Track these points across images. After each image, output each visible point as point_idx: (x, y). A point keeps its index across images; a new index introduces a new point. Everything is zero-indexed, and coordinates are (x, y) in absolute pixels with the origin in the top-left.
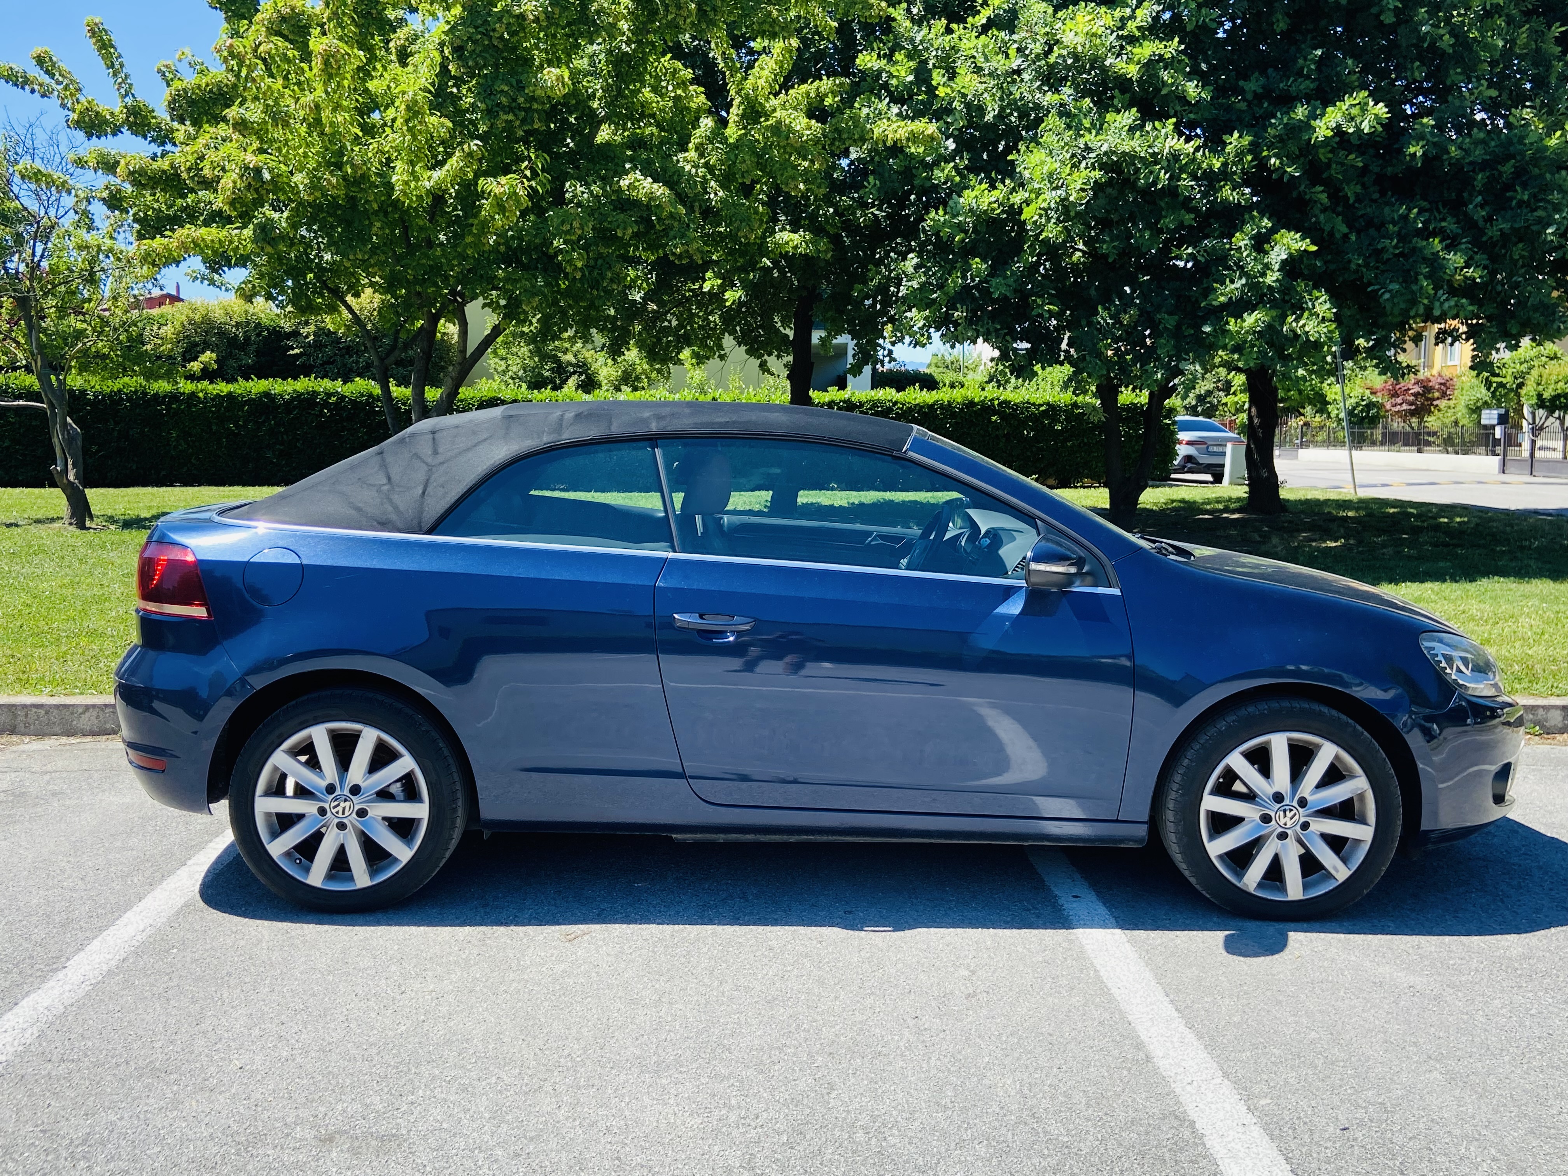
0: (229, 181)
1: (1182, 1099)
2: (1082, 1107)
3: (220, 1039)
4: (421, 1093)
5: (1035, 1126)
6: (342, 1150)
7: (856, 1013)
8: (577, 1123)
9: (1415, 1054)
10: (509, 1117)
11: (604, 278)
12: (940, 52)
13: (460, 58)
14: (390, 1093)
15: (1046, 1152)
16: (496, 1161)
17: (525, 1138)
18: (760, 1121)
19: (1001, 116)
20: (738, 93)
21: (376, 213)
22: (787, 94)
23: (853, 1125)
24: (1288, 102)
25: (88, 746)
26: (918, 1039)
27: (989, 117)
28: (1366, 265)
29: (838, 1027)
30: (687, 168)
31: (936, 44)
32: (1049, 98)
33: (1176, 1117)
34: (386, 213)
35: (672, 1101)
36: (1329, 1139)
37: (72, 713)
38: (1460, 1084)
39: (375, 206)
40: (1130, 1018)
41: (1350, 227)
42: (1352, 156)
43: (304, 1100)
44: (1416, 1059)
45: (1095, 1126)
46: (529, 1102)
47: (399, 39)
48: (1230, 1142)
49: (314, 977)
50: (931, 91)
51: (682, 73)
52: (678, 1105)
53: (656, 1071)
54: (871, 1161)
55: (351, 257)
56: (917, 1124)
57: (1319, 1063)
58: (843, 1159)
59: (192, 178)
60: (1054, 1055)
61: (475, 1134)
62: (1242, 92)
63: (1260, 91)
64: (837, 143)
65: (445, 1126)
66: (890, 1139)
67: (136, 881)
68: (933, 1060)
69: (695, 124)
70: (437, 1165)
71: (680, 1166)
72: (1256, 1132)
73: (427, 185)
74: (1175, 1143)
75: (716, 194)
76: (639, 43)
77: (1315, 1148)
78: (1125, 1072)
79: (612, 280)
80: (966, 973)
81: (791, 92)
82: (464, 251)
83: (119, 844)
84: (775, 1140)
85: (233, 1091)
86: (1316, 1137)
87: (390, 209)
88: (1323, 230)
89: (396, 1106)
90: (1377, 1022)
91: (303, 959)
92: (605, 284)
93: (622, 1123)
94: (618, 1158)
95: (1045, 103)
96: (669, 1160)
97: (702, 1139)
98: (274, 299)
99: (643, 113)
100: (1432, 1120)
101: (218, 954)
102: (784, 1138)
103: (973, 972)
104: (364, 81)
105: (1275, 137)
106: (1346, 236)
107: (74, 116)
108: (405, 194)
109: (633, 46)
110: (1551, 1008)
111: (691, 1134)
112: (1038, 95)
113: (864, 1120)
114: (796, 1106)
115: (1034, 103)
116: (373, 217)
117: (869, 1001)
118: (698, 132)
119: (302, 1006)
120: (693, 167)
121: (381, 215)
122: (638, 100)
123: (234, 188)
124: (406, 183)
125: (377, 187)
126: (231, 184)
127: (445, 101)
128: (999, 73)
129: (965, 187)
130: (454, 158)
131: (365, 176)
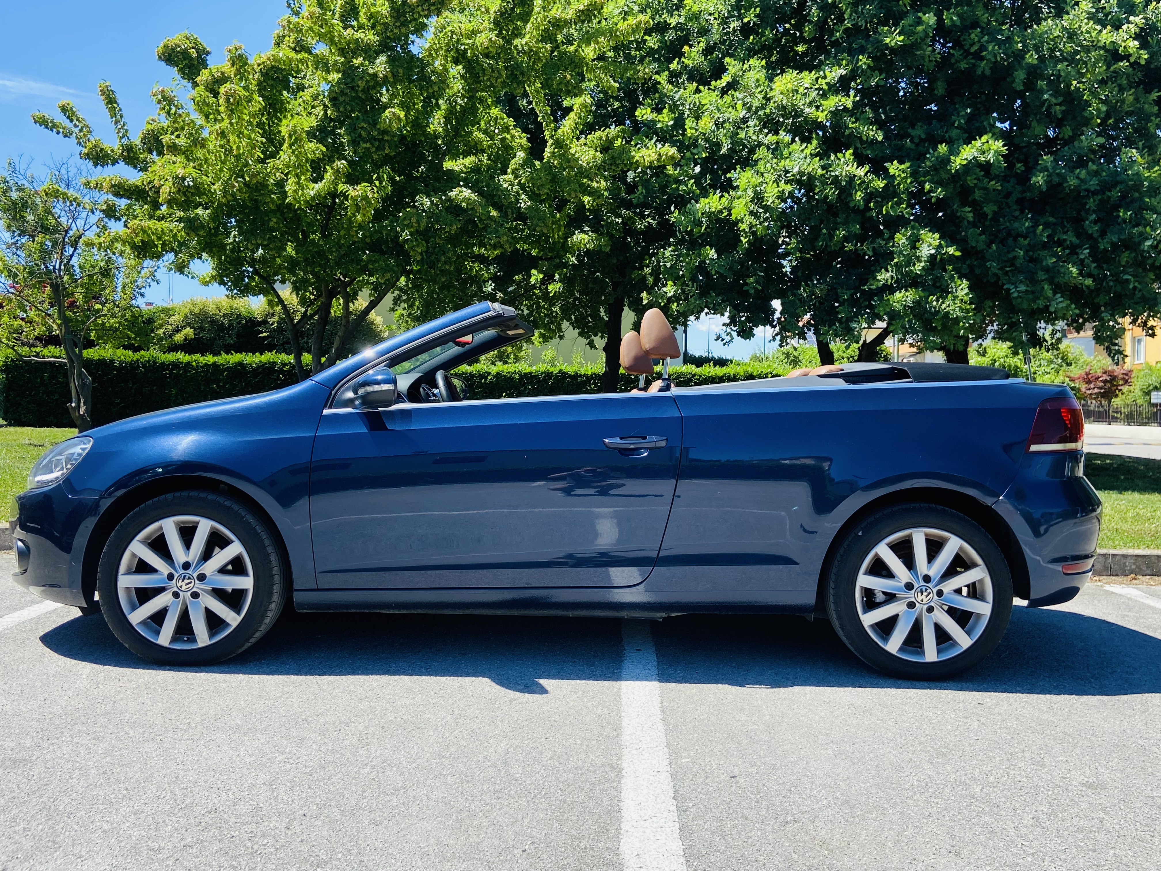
11: (439, 261)
12: (692, 106)
13: (334, 106)
19: (733, 150)
20: (552, 137)
21: (273, 212)
22: (586, 138)
24: (934, 141)
27: (724, 150)
30: (505, 186)
31: (689, 100)
32: (769, 138)
34: (283, 214)
39: (272, 207)
42: (993, 182)
51: (505, 121)
55: (253, 242)
59: (151, 189)
62: (908, 135)
69: (514, 156)
73: (312, 193)
75: (525, 204)
76: (470, 98)
79: (445, 263)
81: (589, 136)
82: (340, 241)
87: (286, 210)
92: (439, 265)
95: (766, 142)
99: (477, 149)
104: (278, 125)
105: (930, 167)
107: (86, 151)
108: (295, 199)
109: (466, 101)
112: (761, 136)
115: (758, 141)
116: (271, 215)
118: (513, 162)
120: (510, 185)
121: (278, 215)
122: (473, 139)
123: (170, 192)
124: (295, 191)
125: (275, 194)
126: (168, 190)
127: (327, 136)
128: (731, 120)
129: (703, 197)
130: (329, 174)
131: (264, 185)
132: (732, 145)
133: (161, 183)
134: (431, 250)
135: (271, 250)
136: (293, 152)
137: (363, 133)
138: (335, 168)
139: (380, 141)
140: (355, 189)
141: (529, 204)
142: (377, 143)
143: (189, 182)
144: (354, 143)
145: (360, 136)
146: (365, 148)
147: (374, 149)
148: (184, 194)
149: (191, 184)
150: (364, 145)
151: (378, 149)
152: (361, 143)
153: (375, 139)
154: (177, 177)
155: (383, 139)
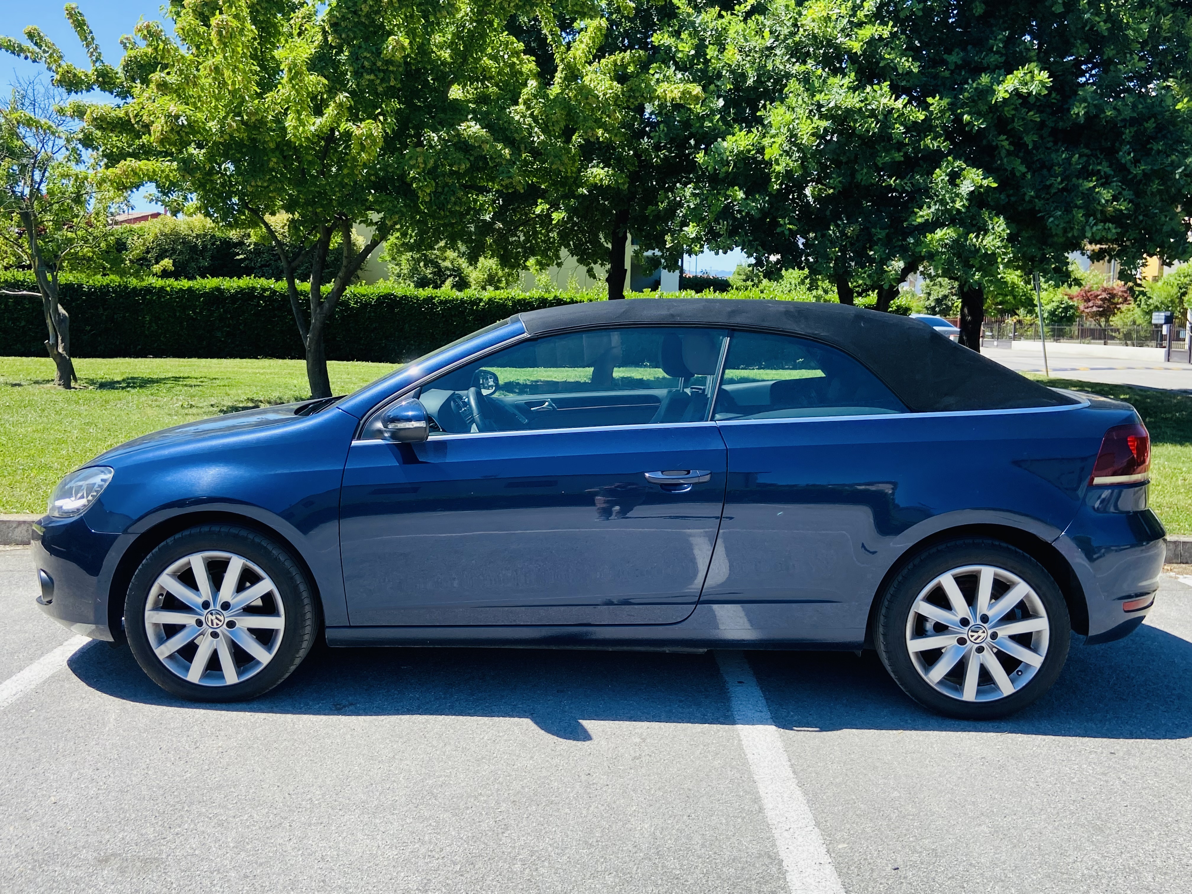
0: (158, 127)
1: (777, 843)
2: (697, 847)
3: (46, 781)
4: (186, 826)
5: (657, 861)
6: (112, 869)
7: (543, 770)
8: (300, 852)
9: (972, 811)
10: (249, 847)
11: (448, 203)
12: (714, 32)
13: (335, 31)
14: (163, 826)
15: (660, 882)
16: (228, 881)
17: (256, 863)
18: (443, 854)
19: (759, 81)
20: (562, 60)
21: (273, 151)
22: (599, 62)
23: (514, 858)
24: (977, 71)
25: (18, 552)
26: (585, 791)
27: (750, 82)
28: (1037, 196)
29: (525, 781)
30: (517, 118)
31: (711, 26)
32: (797, 68)
33: (769, 857)
34: (282, 151)
35: (379, 837)
36: (884, 877)
37: (8, 528)
38: (1001, 836)
39: (272, 145)
40: (756, 778)
41: (1029, 168)
42: (1031, 113)
43: (95, 829)
44: (971, 814)
45: (703, 862)
46: (268, 835)
47: (298, 18)
48: (805, 877)
49: (133, 734)
50: (707, 62)
51: (515, 45)
52: (383, 839)
53: (374, 813)
54: (521, 887)
55: (253, 184)
56: (565, 858)
57: (894, 816)
58: (499, 885)
59: (137, 123)
60: (688, 805)
61: (218, 859)
62: (944, 62)
63: (960, 62)
64: (631, 100)
65: (197, 852)
66: (542, 870)
67: (21, 656)
68: (592, 809)
69: (525, 85)
70: (181, 883)
71: (370, 888)
72: (829, 869)
73: (313, 129)
74: (763, 878)
75: (539, 138)
76: (479, 22)
77: (872, 884)
78: (739, 820)
79: (455, 204)
80: (638, 740)
81: (602, 60)
82: (343, 179)
83: (17, 628)
84: (450, 869)
85: (44, 820)
86: (875, 875)
87: (285, 148)
88: (1006, 170)
89: (163, 836)
90: (948, 785)
91: (128, 720)
92: (449, 206)
93: (335, 853)
94: (324, 881)
95: (794, 72)
96: (362, 883)
97: (394, 866)
98: (210, 216)
99: (484, 76)
100: (971, 864)
101: (66, 715)
102: (458, 867)
103: (644, 740)
104: (271, 50)
105: (968, 98)
106: (1024, 175)
107: (58, 77)
108: (295, 135)
109: (475, 24)
110: (1090, 778)
111: (386, 863)
112: (788, 66)
113: (525, 854)
114: (475, 842)
115: (785, 72)
116: (271, 154)
117: (557, 761)
118: (525, 91)
119: (116, 756)
120: (521, 117)
121: (277, 153)
122: (481, 66)
123: (162, 130)
124: (295, 128)
125: (274, 131)
126: (160, 128)
127: (327, 65)
128: (757, 49)
129: (729, 134)
130: (331, 108)
131: (262, 122)
132: (759, 76)
133: (151, 119)
134: (440, 190)
135: (271, 191)
136: (293, 87)
137: (366, 63)
138: (338, 101)
139: (384, 71)
140: (359, 127)
141: (542, 137)
142: (382, 74)
143: (183, 120)
144: (357, 74)
145: (363, 67)
146: (369, 80)
147: (378, 81)
148: (178, 133)
149: (186, 123)
150: (368, 77)
151: (383, 80)
152: (365, 74)
153: (379, 70)
154: (170, 115)
155: (387, 69)
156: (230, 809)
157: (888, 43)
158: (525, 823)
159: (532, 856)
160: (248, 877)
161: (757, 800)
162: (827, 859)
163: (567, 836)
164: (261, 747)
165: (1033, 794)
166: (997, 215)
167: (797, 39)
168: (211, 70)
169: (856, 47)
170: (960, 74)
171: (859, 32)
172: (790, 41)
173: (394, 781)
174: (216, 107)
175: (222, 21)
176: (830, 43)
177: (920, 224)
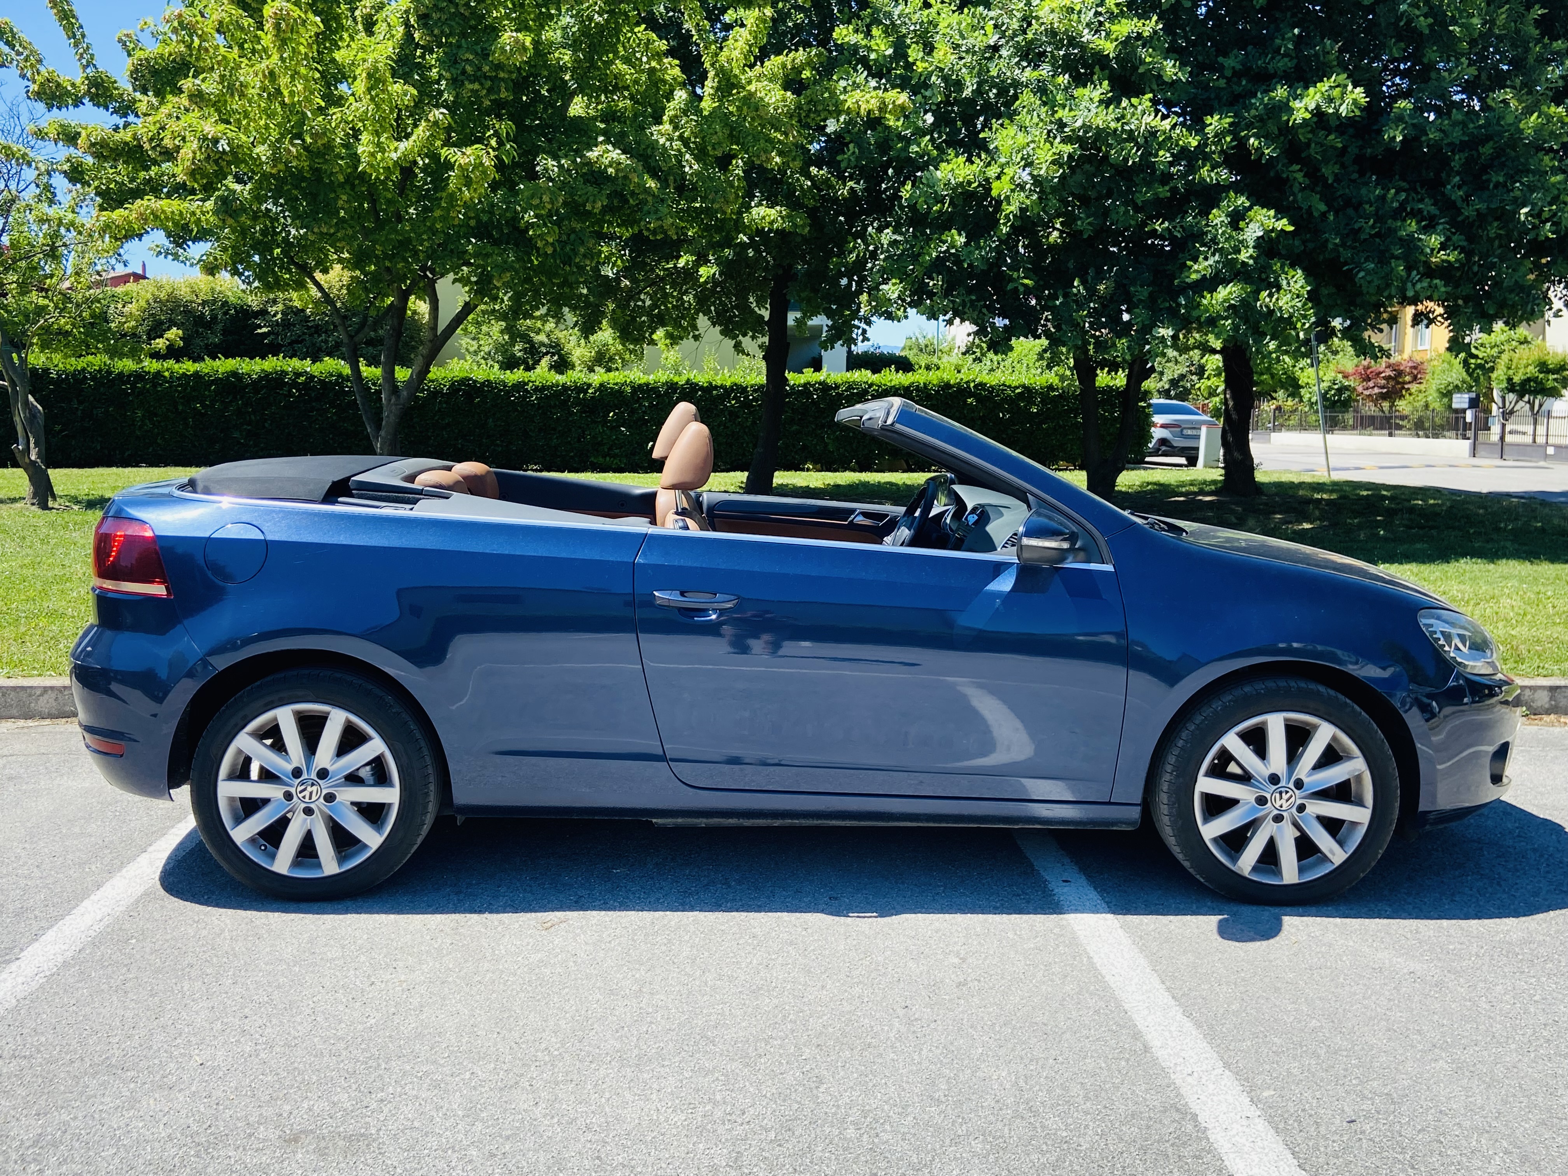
0: (189, 152)
1: (1183, 1091)
2: (1080, 1099)
3: (180, 1034)
4: (391, 1090)
5: (1032, 1120)
6: (307, 1151)
7: (844, 1002)
8: (556, 1120)
9: (1420, 1043)
10: (484, 1114)
11: (576, 254)
12: (918, 27)
13: (425, 26)
14: (358, 1089)
15: (1044, 1147)
16: (470, 1161)
17: (501, 1136)
18: (747, 1117)
19: (978, 92)
20: (712, 65)
21: (342, 185)
22: (762, 66)
23: (843, 1121)
24: (1266, 80)
25: (47, 729)
26: (909, 1030)
27: (967, 92)
28: (1343, 244)
29: (825, 1018)
30: (662, 141)
31: (915, 18)
32: (1028, 75)
33: (1178, 1110)
34: (353, 187)
35: (654, 1097)
36: (1335, 1132)
37: (30, 696)
38: (1467, 1073)
39: (341, 178)
40: (1126, 1006)
41: (1330, 207)
42: (1331, 137)
43: (268, 1097)
44: (1420, 1047)
45: (1094, 1120)
46: (504, 1099)
47: (365, 7)
48: (1234, 1136)
49: (280, 968)
50: (909, 66)
51: (657, 43)
52: (660, 1100)
53: (637, 1065)
54: (863, 1159)
55: (316, 230)
56: (910, 1118)
57: (1322, 1052)
58: (833, 1157)
59: (154, 148)
60: (1049, 1045)
61: (448, 1133)
62: (1220, 69)
63: (1238, 67)
64: (812, 115)
65: (416, 1124)
66: (884, 1136)
67: (93, 868)
68: (924, 1052)
69: (669, 96)
70: (408, 1166)
71: (664, 1166)
72: (1261, 1125)
73: (394, 156)
74: (1178, 1138)
75: (691, 167)
76: (611, 12)
77: (1322, 1142)
78: (1123, 1063)
79: (585, 256)
80: (956, 961)
81: (766, 63)
82: (433, 224)
83: (77, 830)
84: (763, 1137)
85: (193, 1089)
86: (1323, 1130)
87: (357, 182)
88: (1300, 208)
89: (365, 1103)
90: (1379, 1010)
91: (268, 949)
92: (577, 260)
93: (603, 1120)
94: (598, 1158)
95: (1024, 79)
96: (650, 1160)
97: (686, 1136)
98: (240, 275)
99: (617, 86)
100: (1441, 1112)
101: (179, 945)
102: (772, 1135)
103: (964, 960)
104: (331, 51)
105: (1255, 117)
106: (1324, 215)
107: (34, 87)
108: (372, 166)
109: (606, 16)
110: (1555, 994)
111: (674, 1131)
112: (1017, 71)
113: (855, 1115)
114: (784, 1100)
115: (1013, 79)
116: (339, 190)
117: (857, 990)
118: (671, 105)
119: (266, 999)
120: (668, 140)
121: (348, 187)
122: (611, 72)
123: (194, 158)
124: (372, 155)
125: (342, 158)
126: (191, 155)
127: (411, 70)
128: (976, 49)
129: (942, 161)
130: (421, 128)
131: (329, 146)
132: (980, 84)
133: (176, 142)
134: (564, 237)
135: (339, 240)
136: (372, 99)
137: (469, 68)
138: (432, 119)
139: (491, 79)
140: (464, 153)
141: (696, 167)
142: (489, 83)
143: (223, 145)
144: (456, 83)
145: (464, 72)
146: (472, 91)
147: (484, 92)
148: (216, 162)
149: (227, 149)
150: (471, 86)
151: (490, 91)
152: (466, 83)
153: (486, 77)
154: (205, 138)
155: (496, 76)
156: (442, 1066)
157: (1147, 42)
158: (842, 1073)
159: (865, 1117)
160: (495, 1156)
161: (1137, 1035)
162: (1253, 1112)
163: (904, 1090)
164: (458, 981)
165: (1490, 1017)
166: (1292, 266)
167: (1030, 36)
168: (264, 76)
169: (1109, 48)
170: (1240, 84)
171: (1114, 28)
172: (1020, 38)
173: (651, 1023)
174: (267, 127)
175: (281, 10)
176: (1073, 41)
177: (1197, 282)
